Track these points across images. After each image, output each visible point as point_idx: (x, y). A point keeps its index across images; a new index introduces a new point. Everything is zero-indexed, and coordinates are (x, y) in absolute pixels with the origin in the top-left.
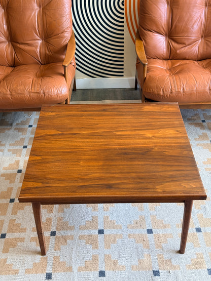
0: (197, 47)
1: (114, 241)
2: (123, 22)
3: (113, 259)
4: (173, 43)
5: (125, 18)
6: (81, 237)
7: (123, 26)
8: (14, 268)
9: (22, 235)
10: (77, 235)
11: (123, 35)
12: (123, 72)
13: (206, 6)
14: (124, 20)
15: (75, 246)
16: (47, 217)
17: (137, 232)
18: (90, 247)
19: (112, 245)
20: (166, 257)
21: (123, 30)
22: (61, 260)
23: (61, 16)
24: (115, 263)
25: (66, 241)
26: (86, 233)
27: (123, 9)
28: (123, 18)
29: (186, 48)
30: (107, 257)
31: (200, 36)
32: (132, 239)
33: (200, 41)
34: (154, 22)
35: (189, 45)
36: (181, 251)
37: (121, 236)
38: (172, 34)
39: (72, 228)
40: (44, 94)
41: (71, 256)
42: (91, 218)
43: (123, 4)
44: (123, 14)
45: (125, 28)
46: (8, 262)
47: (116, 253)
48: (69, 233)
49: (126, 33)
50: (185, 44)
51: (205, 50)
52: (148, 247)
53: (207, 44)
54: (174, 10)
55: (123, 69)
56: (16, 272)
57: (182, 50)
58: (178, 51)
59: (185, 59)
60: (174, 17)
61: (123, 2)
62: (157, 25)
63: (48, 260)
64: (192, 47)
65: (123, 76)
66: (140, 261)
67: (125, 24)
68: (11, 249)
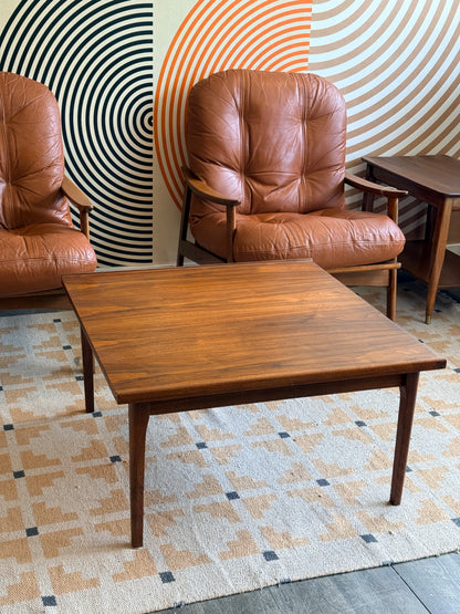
0: (296, 190)
1: (265, 506)
2: (151, 157)
3: (279, 531)
4: (255, 184)
5: (154, 149)
6: (198, 509)
7: (151, 164)
8: (84, 577)
9: (73, 524)
10: (188, 507)
11: (151, 180)
12: (150, 254)
13: (303, 120)
14: (153, 153)
15: (194, 523)
16: (110, 489)
17: (300, 486)
18: (225, 521)
19: (264, 512)
20: (371, 514)
21: (150, 172)
22: (178, 549)
23: (46, 136)
24: (286, 536)
25: (171, 519)
26: (204, 501)
27: (150, 132)
28: (151, 149)
29: (279, 192)
30: (266, 532)
31: (299, 171)
32: (296, 498)
33: (299, 181)
34: (219, 145)
35: (282, 186)
36: (395, 500)
37: (274, 496)
38: (252, 168)
39: (173, 498)
40: (56, 260)
41: (194, 540)
42: (201, 479)
43: (151, 124)
44: (150, 141)
45: (155, 168)
46: (67, 570)
47: (279, 521)
48: (171, 507)
49: (157, 176)
50: (276, 185)
51: (311, 195)
52: (333, 505)
53: (312, 184)
54: (252, 127)
55: (150, 247)
56: (94, 583)
57: (272, 196)
58: (266, 199)
59: (278, 211)
60: (254, 137)
61: (151, 118)
62: (225, 152)
63: (151, 552)
64: (288, 190)
65: (150, 261)
66: (330, 527)
67: (154, 160)
68: (61, 549)
